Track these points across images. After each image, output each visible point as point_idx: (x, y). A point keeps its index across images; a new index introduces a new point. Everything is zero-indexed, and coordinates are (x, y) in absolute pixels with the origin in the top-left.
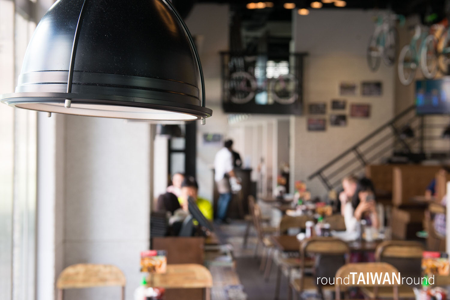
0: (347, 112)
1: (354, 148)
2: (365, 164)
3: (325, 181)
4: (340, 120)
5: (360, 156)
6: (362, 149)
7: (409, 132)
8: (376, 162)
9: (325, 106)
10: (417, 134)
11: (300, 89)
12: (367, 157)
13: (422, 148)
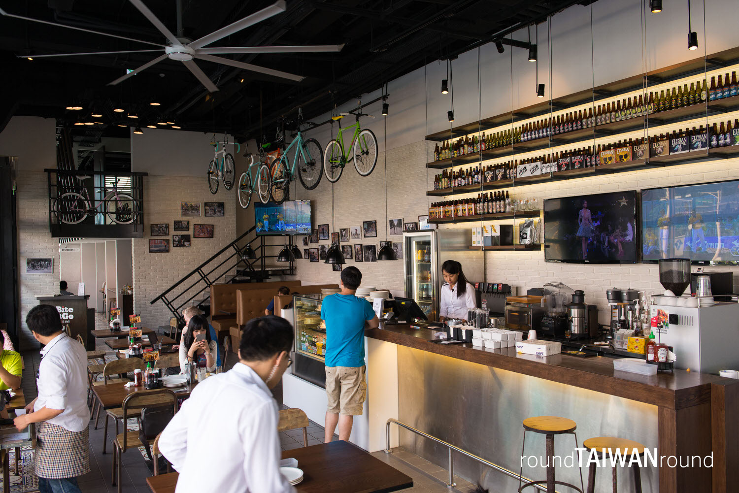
0: (190, 232)
1: (198, 270)
2: (209, 285)
3: (169, 304)
4: (184, 241)
5: (204, 277)
6: (205, 270)
7: (250, 253)
8: (221, 281)
9: (167, 226)
10: (258, 254)
11: (140, 209)
12: (211, 278)
13: (263, 266)
